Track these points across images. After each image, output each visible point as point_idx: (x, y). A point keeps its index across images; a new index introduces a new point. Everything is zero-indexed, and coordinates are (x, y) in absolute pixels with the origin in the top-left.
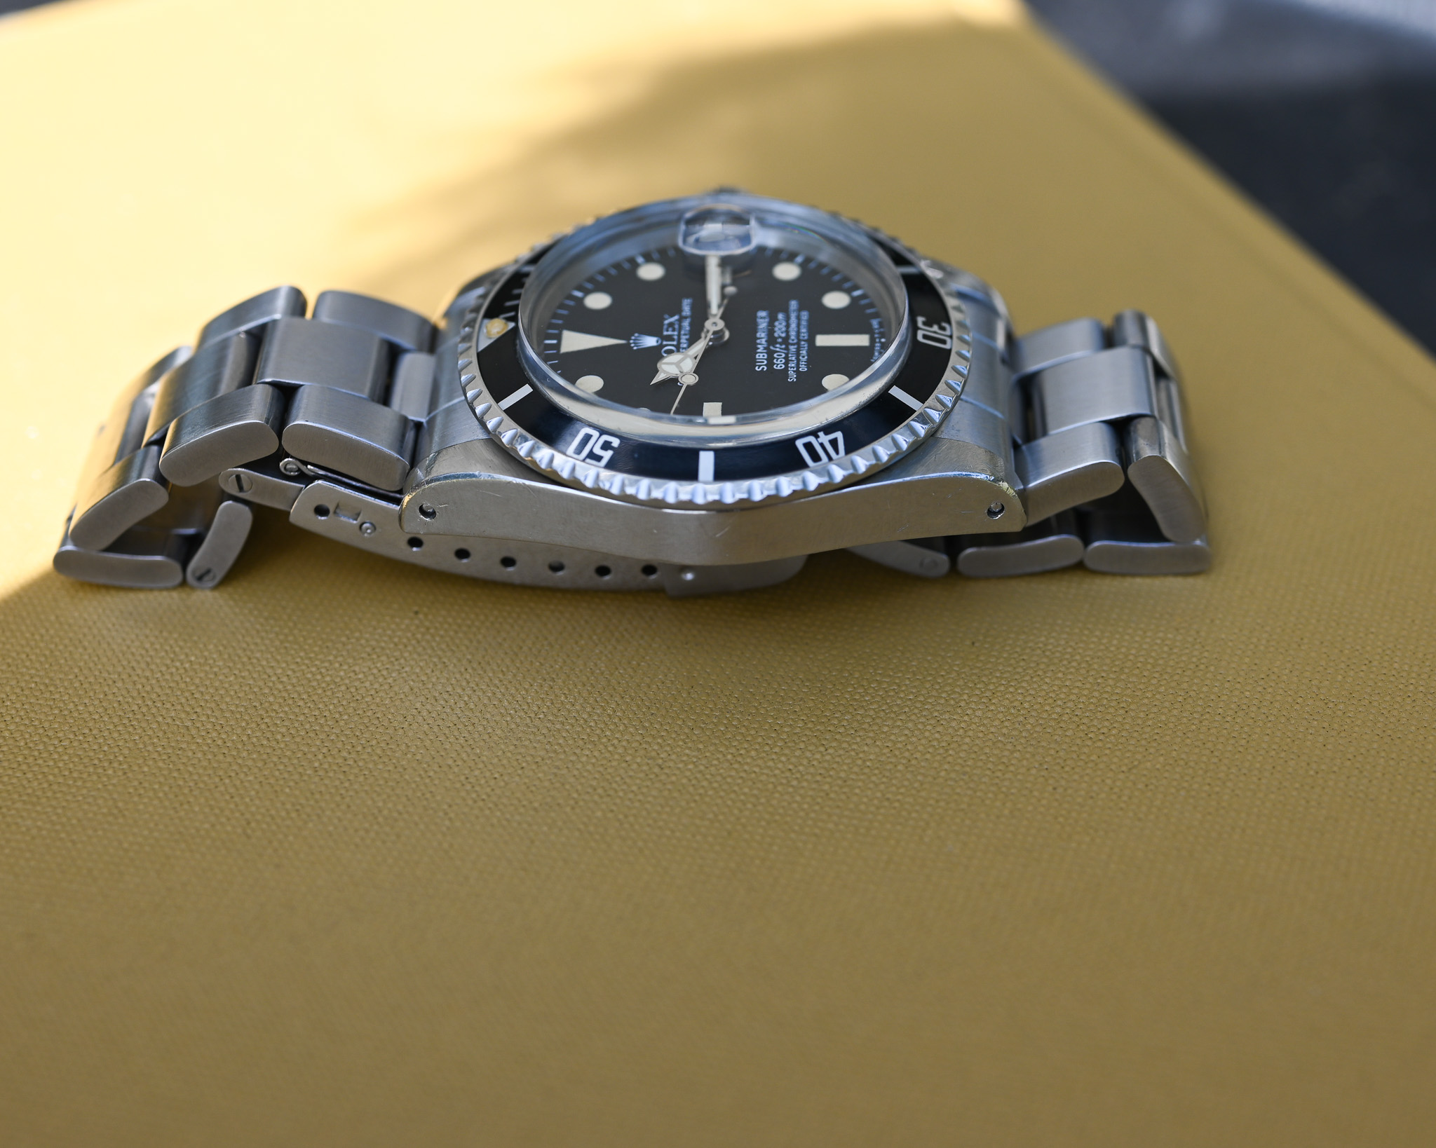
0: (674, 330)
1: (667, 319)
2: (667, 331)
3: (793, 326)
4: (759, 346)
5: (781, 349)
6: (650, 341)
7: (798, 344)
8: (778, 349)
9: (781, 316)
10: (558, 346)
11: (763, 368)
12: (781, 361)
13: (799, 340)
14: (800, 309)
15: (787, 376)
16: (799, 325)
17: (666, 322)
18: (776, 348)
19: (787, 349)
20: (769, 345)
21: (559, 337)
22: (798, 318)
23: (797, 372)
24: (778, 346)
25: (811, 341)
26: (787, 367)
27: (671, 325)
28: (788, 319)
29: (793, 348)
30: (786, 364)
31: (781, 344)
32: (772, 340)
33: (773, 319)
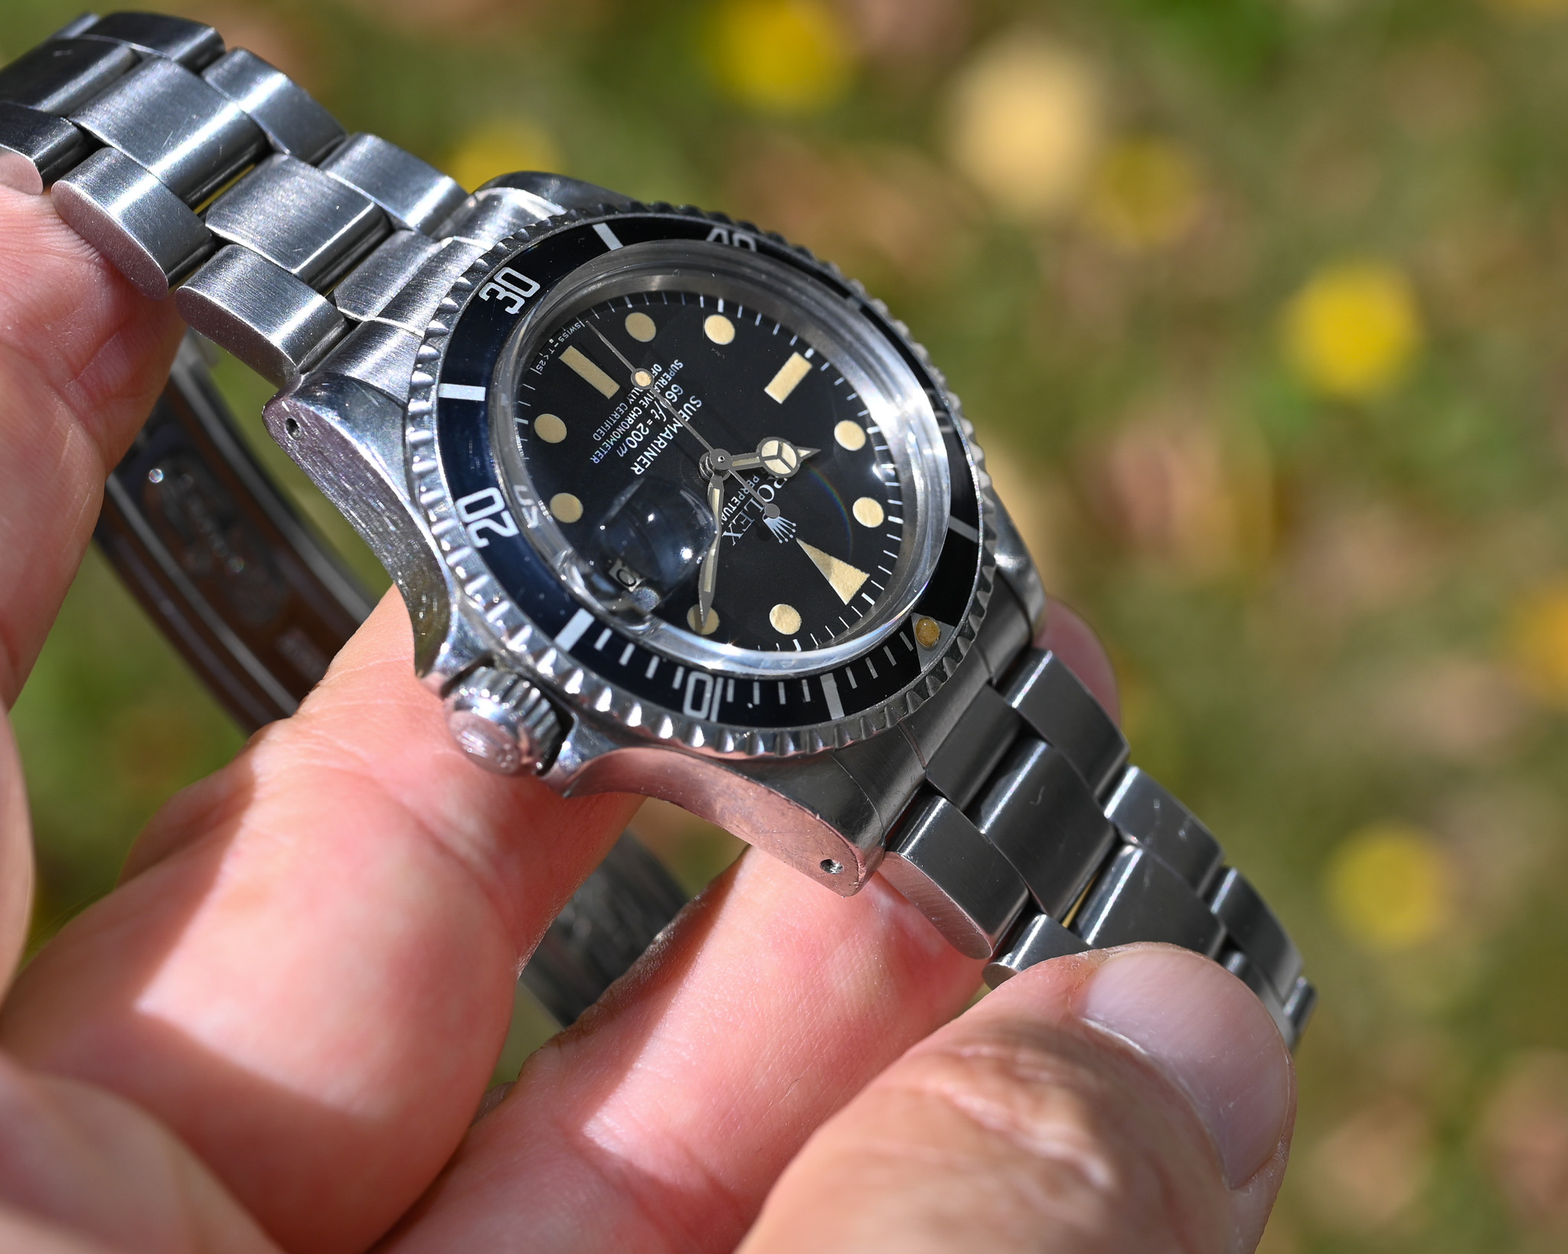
1: (736, 538)
3: (621, 430)
4: (675, 431)
5: (658, 411)
7: (636, 403)
8: (661, 412)
10: (866, 587)
11: (693, 400)
12: (670, 395)
13: (631, 408)
14: (597, 445)
15: (679, 373)
16: (615, 427)
17: (739, 535)
18: (660, 415)
19: (652, 405)
20: (665, 424)
21: (858, 600)
22: (608, 436)
23: (666, 369)
24: (657, 416)
25: (619, 397)
26: (670, 384)
28: (619, 443)
29: (646, 402)
30: (668, 388)
31: (652, 417)
32: (658, 427)
33: (633, 455)
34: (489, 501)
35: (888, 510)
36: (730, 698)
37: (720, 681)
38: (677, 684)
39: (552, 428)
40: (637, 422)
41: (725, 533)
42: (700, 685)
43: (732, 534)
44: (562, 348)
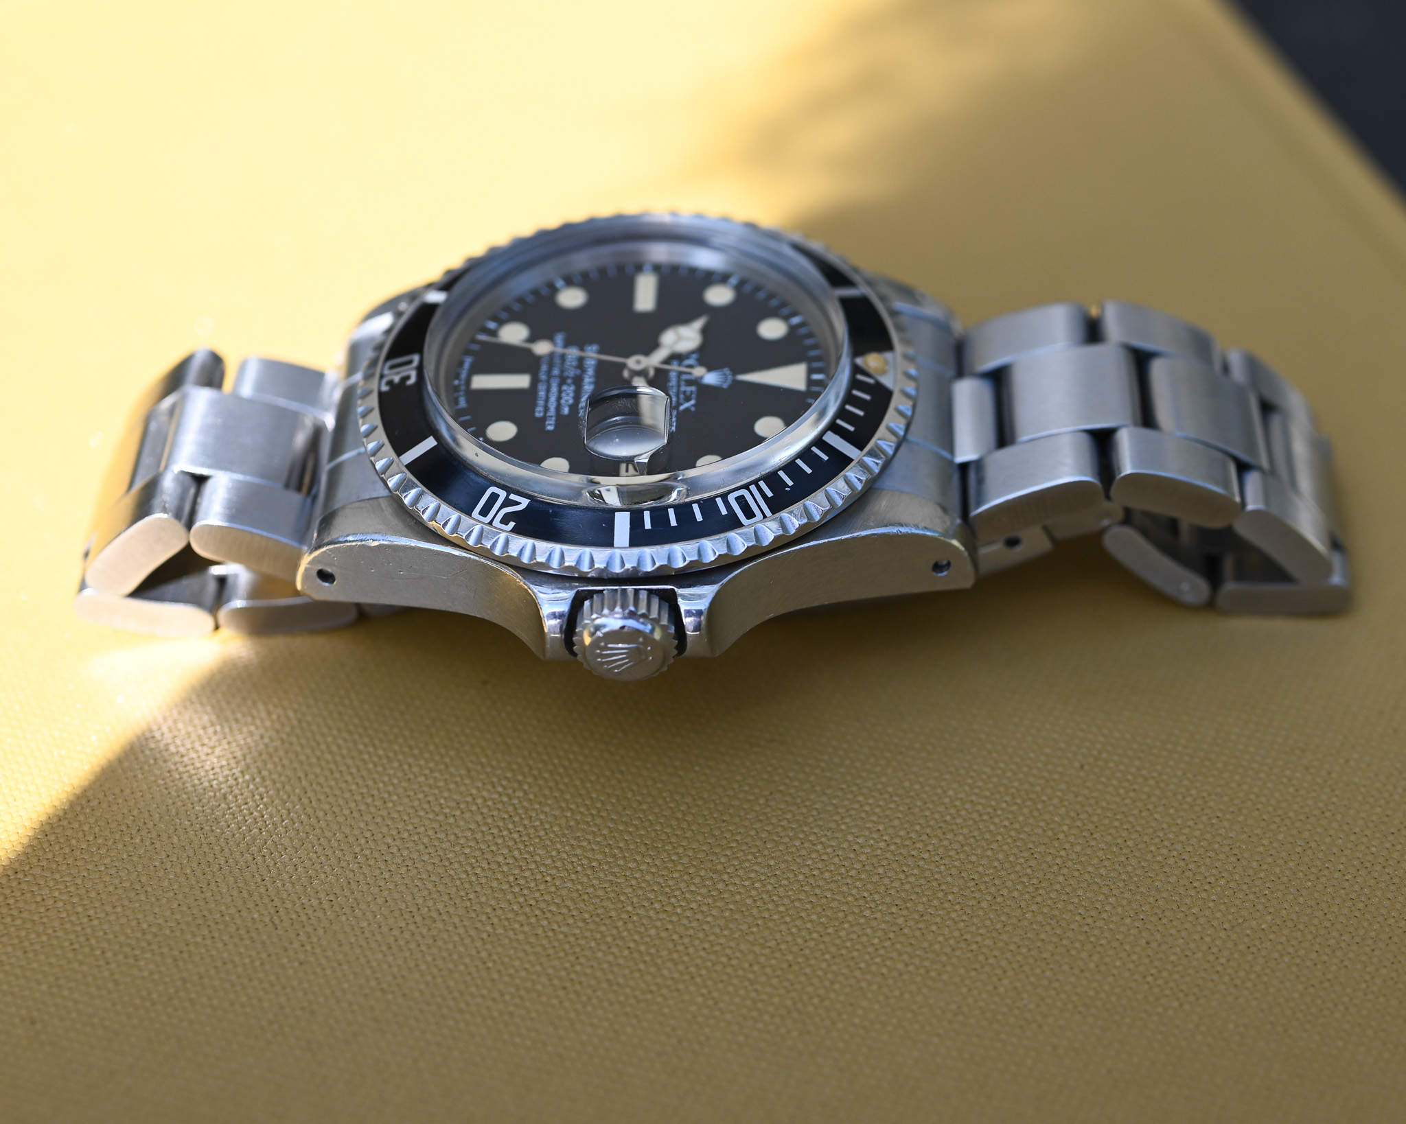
0: (685, 392)
1: (692, 405)
2: (691, 392)
3: (553, 399)
6: (711, 378)
8: (572, 370)
9: (566, 411)
10: (811, 371)
11: (589, 348)
12: (570, 357)
13: (548, 382)
14: (544, 419)
15: (565, 339)
16: (547, 400)
17: (692, 402)
18: (574, 372)
19: (562, 371)
20: (582, 375)
21: (810, 382)
22: (546, 409)
24: (572, 375)
25: (535, 382)
27: (688, 399)
28: (558, 407)
29: (556, 372)
31: (568, 377)
32: (578, 381)
33: (574, 407)
34: (494, 497)
35: (786, 318)
36: (770, 494)
37: (753, 488)
38: (724, 511)
39: (503, 431)
40: (560, 386)
41: (682, 408)
42: (741, 500)
43: (686, 405)
44: (468, 381)
